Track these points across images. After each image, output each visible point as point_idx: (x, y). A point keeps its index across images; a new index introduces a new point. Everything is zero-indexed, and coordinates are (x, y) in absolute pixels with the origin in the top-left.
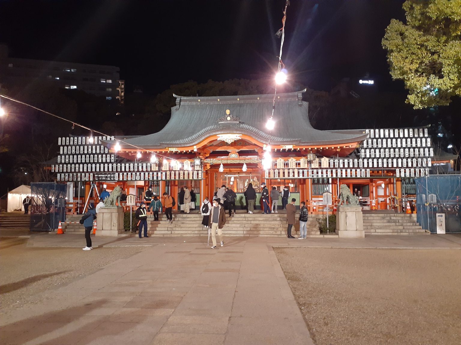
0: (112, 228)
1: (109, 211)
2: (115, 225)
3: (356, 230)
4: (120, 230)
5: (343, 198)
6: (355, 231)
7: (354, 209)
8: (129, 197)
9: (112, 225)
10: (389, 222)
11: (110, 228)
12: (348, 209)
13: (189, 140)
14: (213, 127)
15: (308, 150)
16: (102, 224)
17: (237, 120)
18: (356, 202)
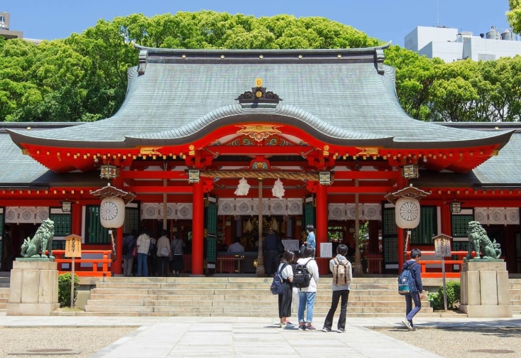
0: (40, 300)
1: (34, 265)
2: (45, 293)
3: (498, 304)
4: (53, 303)
6: (494, 304)
7: (493, 266)
9: (40, 294)
11: (35, 300)
12: (483, 266)
13: (182, 133)
14: (228, 110)
15: (405, 157)
16: (19, 291)
17: (274, 98)
18: (497, 253)
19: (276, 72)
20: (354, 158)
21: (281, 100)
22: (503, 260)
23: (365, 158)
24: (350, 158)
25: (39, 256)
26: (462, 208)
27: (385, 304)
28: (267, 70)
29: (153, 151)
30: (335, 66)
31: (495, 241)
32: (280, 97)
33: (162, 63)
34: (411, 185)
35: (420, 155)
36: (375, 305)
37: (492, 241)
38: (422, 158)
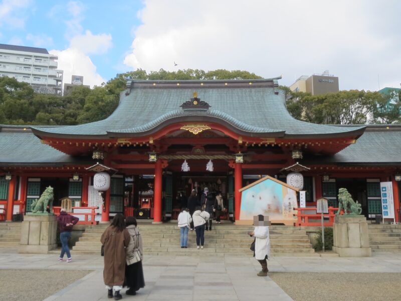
0: (41, 242)
1: (38, 219)
2: (44, 238)
3: (361, 247)
4: (51, 244)
5: (342, 205)
6: (358, 248)
7: (357, 220)
8: (64, 202)
9: (41, 239)
10: (391, 235)
11: (38, 242)
12: (350, 220)
13: (144, 129)
14: (175, 113)
15: (293, 145)
16: (27, 236)
17: (205, 105)
18: (359, 210)
19: (211, 93)
20: (260, 145)
21: (210, 107)
22: (364, 216)
23: (266, 145)
24: (256, 145)
25: (41, 212)
26: (330, 178)
27: (280, 246)
28: (205, 92)
29: (126, 140)
30: (248, 90)
31: (357, 202)
32: (210, 105)
33: (141, 88)
34: (298, 163)
35: (303, 143)
36: (274, 247)
37: (355, 202)
38: (304, 145)
